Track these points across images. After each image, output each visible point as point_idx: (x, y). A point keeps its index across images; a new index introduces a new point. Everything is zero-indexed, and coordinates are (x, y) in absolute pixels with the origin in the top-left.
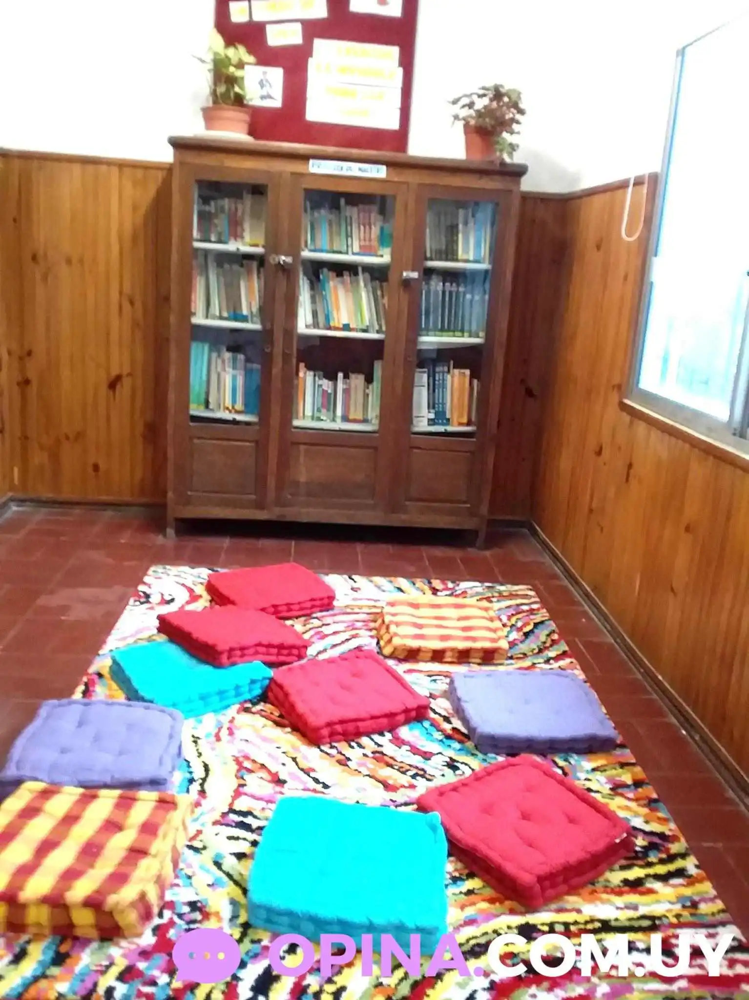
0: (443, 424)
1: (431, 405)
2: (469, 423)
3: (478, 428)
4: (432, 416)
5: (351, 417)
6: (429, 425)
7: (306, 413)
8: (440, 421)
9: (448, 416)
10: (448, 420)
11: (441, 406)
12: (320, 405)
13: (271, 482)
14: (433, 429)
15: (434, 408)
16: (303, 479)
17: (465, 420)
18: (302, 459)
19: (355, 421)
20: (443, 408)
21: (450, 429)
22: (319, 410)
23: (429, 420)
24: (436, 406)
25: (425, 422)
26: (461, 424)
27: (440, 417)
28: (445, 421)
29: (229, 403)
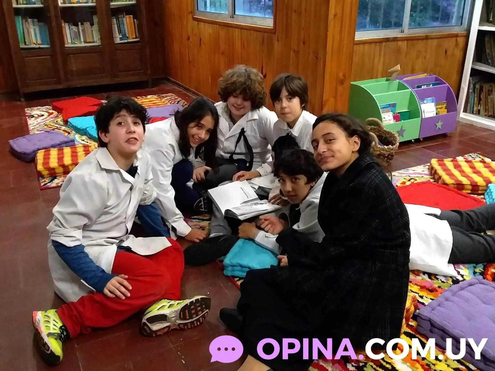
0: (126, 39)
1: (120, 32)
2: (136, 38)
3: (140, 39)
4: (121, 36)
5: (88, 41)
6: (120, 40)
7: (68, 41)
8: (125, 38)
9: (127, 36)
10: (128, 37)
11: (124, 32)
12: (74, 37)
13: (62, 72)
14: (122, 41)
15: (121, 33)
16: (74, 69)
17: (134, 37)
18: (72, 61)
19: (90, 42)
20: (125, 32)
21: (129, 41)
22: (74, 39)
23: (120, 38)
24: (122, 32)
25: (118, 39)
26: (133, 38)
27: (124, 36)
28: (126, 38)
29: (34, 41)
